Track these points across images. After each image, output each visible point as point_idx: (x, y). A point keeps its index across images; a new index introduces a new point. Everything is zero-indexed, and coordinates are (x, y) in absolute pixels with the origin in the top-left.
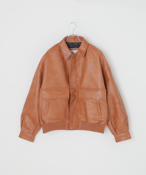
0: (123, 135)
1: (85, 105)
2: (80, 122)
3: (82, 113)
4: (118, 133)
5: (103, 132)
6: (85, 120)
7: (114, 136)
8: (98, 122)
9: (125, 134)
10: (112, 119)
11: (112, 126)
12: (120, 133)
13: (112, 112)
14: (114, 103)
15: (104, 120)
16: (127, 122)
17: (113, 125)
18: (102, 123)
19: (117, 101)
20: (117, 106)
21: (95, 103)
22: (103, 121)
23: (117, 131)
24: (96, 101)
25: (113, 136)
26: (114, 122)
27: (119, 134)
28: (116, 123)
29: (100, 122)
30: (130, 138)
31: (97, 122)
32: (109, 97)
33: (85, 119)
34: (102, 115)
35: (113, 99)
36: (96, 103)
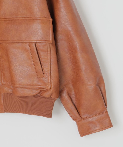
0: (94, 119)
1: (7, 56)
2: (2, 95)
3: (4, 76)
4: (83, 117)
5: (50, 116)
6: (10, 91)
7: (77, 122)
8: (38, 91)
9: (98, 117)
10: (71, 86)
11: (69, 101)
12: (89, 116)
13: (69, 69)
14: (72, 50)
15: (49, 87)
16: (103, 91)
17: (74, 99)
18: (47, 95)
19: (77, 44)
20: (80, 56)
21: (29, 49)
22: (47, 90)
23: (81, 111)
24: (30, 46)
25: (75, 123)
26: (75, 92)
27: (86, 118)
28: (78, 94)
29: (42, 91)
30: (111, 125)
31: (35, 92)
32: (60, 37)
33: (11, 87)
34: (46, 76)
35: (70, 40)
36: (31, 50)
